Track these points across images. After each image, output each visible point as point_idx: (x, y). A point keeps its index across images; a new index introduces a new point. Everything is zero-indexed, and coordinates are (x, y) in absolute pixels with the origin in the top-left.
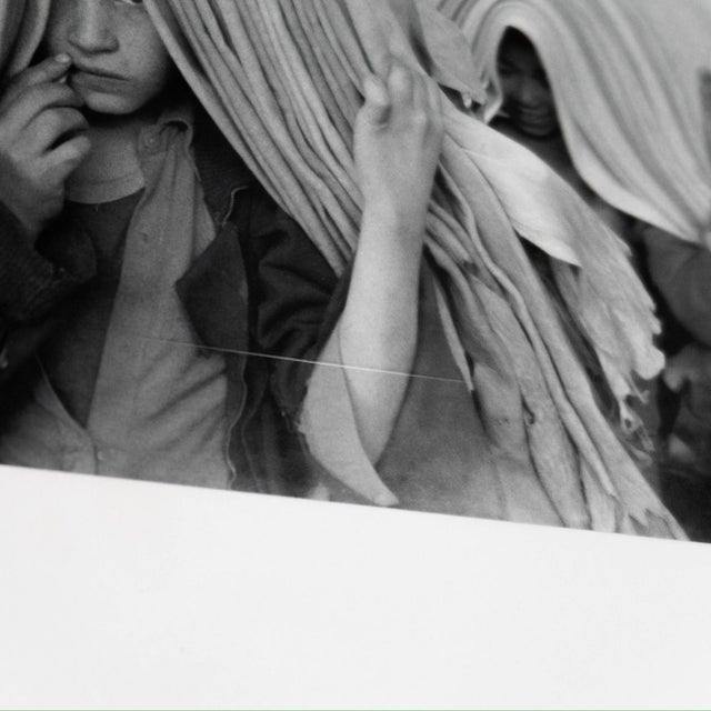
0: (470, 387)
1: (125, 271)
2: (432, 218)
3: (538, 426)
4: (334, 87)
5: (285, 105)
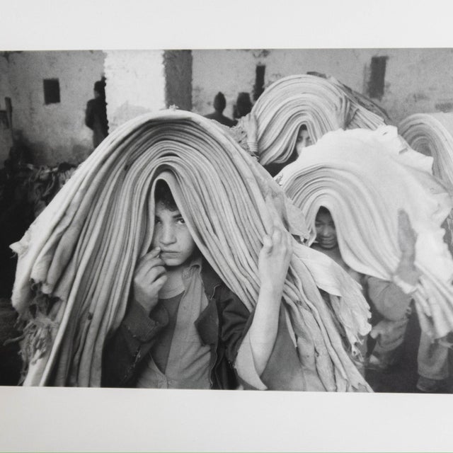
0: (296, 346)
1: (178, 320)
2: (285, 286)
3: (320, 357)
4: (252, 243)
5: (234, 252)
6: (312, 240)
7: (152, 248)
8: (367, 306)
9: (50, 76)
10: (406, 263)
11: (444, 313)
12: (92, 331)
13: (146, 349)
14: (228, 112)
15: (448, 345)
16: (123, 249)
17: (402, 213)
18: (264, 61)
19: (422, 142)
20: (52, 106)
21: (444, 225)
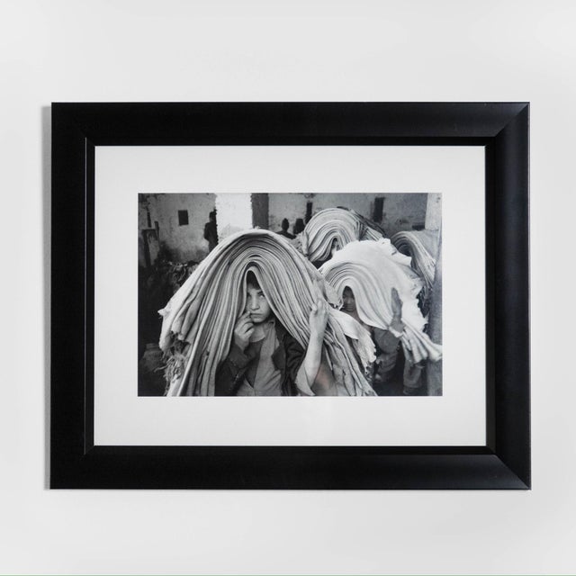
0: (332, 369)
1: (261, 355)
3: (346, 376)
6: (341, 307)
7: (245, 312)
8: (374, 345)
9: (182, 209)
10: (396, 319)
11: (418, 348)
12: (209, 362)
13: (242, 373)
14: (290, 231)
15: (421, 367)
16: (227, 313)
17: (394, 290)
18: (311, 200)
19: (405, 248)
20: (184, 226)
21: (418, 297)
